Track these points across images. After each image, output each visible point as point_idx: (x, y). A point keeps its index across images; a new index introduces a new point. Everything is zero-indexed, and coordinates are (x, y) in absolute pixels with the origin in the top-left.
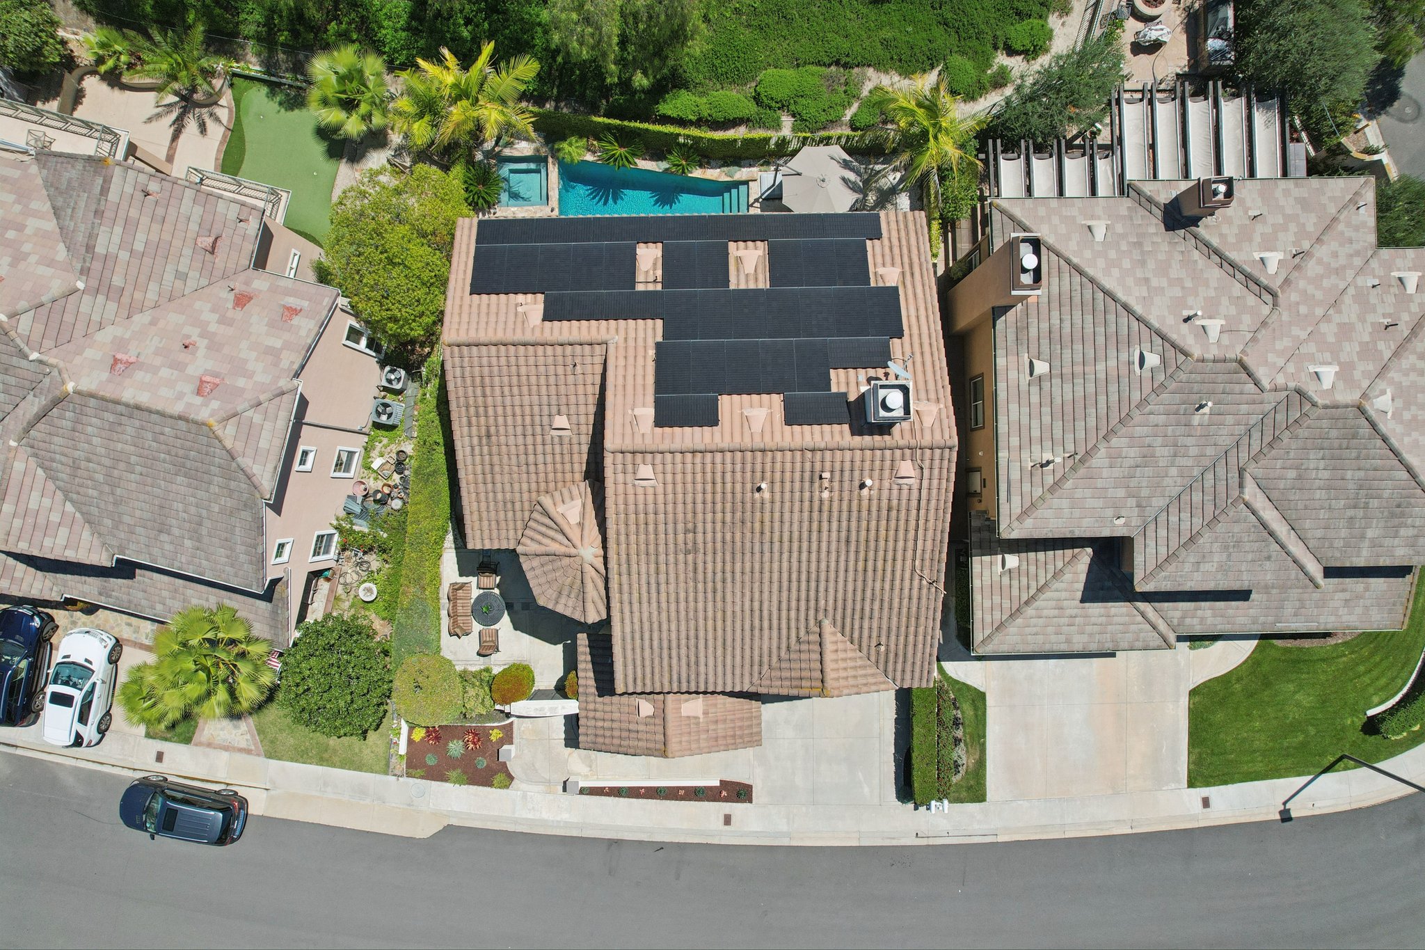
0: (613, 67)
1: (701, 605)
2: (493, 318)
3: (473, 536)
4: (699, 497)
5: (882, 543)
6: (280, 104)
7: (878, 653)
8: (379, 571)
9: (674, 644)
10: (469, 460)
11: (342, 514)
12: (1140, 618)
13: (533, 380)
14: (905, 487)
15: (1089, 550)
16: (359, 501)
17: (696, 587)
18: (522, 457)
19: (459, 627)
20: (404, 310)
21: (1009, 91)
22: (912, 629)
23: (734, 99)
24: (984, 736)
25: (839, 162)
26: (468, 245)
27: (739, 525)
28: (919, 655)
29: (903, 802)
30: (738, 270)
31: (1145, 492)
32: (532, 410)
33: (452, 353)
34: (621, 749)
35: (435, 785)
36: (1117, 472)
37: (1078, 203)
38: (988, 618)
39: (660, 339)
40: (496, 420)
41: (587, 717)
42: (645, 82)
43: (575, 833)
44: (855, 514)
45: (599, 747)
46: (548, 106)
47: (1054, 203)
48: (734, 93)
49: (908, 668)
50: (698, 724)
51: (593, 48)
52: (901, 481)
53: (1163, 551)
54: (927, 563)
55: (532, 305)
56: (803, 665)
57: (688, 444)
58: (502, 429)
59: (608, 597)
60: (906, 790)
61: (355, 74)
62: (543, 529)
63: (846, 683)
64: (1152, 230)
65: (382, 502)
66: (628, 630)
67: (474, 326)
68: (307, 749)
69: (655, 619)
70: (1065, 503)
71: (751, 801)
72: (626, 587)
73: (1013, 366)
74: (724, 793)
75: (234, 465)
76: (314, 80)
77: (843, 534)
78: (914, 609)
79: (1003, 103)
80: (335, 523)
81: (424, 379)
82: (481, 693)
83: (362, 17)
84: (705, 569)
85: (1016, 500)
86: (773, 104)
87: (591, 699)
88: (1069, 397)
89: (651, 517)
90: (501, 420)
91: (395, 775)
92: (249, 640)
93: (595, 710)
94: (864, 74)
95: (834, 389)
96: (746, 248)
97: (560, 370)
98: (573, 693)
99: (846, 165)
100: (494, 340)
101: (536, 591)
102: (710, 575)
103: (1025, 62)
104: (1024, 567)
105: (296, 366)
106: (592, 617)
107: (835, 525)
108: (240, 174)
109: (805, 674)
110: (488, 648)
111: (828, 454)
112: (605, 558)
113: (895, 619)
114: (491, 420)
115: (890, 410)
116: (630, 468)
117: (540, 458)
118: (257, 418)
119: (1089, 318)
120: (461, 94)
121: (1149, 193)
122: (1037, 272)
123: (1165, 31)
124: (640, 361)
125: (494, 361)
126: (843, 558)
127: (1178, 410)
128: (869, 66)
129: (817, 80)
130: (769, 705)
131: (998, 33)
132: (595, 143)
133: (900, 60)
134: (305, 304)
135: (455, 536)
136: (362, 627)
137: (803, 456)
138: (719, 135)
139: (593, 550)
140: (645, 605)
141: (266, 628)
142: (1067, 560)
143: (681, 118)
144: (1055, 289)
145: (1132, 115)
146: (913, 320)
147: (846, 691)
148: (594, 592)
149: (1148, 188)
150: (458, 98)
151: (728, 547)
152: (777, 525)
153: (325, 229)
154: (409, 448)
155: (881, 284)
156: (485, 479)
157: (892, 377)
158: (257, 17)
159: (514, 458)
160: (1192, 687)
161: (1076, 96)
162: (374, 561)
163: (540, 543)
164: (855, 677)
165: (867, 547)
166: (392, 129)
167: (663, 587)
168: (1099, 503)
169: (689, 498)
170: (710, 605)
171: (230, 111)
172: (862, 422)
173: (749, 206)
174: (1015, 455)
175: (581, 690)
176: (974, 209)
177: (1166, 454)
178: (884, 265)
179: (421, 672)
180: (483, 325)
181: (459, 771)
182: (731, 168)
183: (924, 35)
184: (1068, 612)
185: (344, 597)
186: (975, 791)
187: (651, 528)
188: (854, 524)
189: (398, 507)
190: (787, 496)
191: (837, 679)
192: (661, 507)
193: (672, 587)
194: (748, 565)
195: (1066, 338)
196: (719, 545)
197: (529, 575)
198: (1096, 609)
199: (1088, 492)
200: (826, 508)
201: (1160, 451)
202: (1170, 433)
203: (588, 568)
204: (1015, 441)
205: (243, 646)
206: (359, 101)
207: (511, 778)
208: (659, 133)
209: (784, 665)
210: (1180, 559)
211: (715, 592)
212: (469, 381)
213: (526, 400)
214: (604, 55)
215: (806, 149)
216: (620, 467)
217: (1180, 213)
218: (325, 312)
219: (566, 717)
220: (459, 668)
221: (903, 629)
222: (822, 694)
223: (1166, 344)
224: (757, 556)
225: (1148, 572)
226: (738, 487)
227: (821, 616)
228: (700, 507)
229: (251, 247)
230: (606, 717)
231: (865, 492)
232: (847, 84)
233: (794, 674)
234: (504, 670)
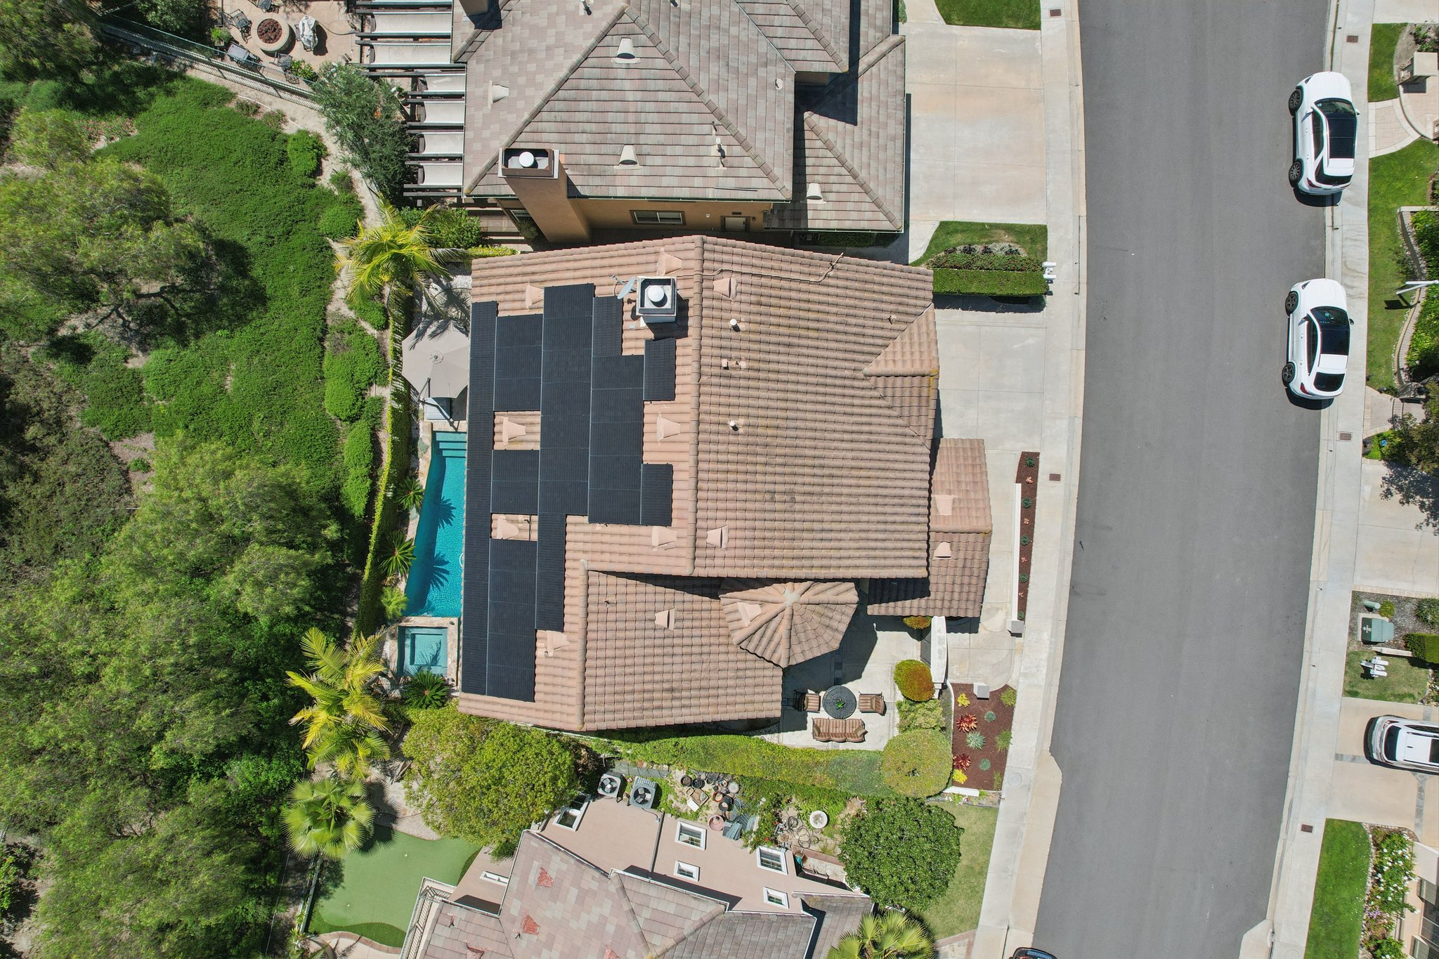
0: (317, 556)
1: (845, 490)
2: (559, 680)
3: (769, 710)
4: (741, 486)
5: (792, 312)
6: (336, 886)
7: (898, 321)
8: (798, 808)
9: (882, 518)
10: (694, 710)
11: (741, 841)
12: (874, 69)
13: (620, 644)
14: (739, 288)
15: (806, 114)
16: (729, 825)
17: (827, 494)
18: (695, 658)
19: (856, 732)
20: (546, 769)
21: (356, 175)
22: (876, 288)
23: (351, 442)
24: (983, 224)
25: (417, 341)
26: (485, 702)
27: (768, 450)
28: (901, 282)
29: (1044, 306)
30: (522, 441)
31: (753, 59)
32: (649, 647)
33: (590, 721)
34: (982, 576)
35: (1011, 762)
36: (732, 85)
37: (471, 111)
38: (868, 215)
39: (586, 519)
40: (657, 682)
41: (949, 608)
42: (334, 527)
43: (1063, 627)
44: (763, 337)
45: (979, 598)
46: (350, 624)
47: (470, 134)
48: (346, 441)
49: (914, 293)
50: (960, 500)
51: (299, 574)
52: (733, 292)
53: (810, 44)
54: (813, 270)
55: (547, 641)
56: (907, 394)
57: (689, 495)
58: (667, 677)
59: (834, 580)
60: (1032, 303)
61: (312, 810)
62: (765, 640)
63: (926, 354)
64: (500, 41)
65: (731, 802)
66: (866, 562)
67: (565, 699)
68: (970, 887)
69: (857, 536)
70: (760, 136)
71: (1038, 454)
72: (825, 562)
73: (625, 181)
74: (1029, 480)
75: (690, 938)
76: (315, 849)
77: (782, 349)
78: (857, 285)
79: (368, 181)
80: (749, 849)
81: (612, 755)
82: (922, 711)
83: (256, 802)
84: (810, 484)
85: (755, 183)
86: (359, 403)
87: (931, 604)
88: (657, 128)
89: (757, 534)
90: (657, 677)
91: (999, 801)
92: (862, 934)
93: (943, 600)
94: (333, 314)
95: (642, 352)
96: (501, 433)
97: (611, 617)
98: (925, 621)
99: (420, 335)
100: (579, 679)
101: (825, 650)
102: (816, 480)
103: (328, 158)
104: (819, 178)
105: (597, 874)
106: (852, 596)
107: (773, 357)
108: (403, 929)
109: (915, 393)
110: (878, 705)
111: (704, 360)
112: (796, 580)
113: (866, 304)
114: (657, 686)
115: (665, 298)
116: (709, 552)
117: (696, 641)
118: (646, 914)
119: (583, 105)
120: (337, 706)
121: (465, 43)
122: (537, 153)
123: (305, 22)
124: (606, 538)
125: (599, 681)
126: (805, 351)
127: (675, 23)
128: (325, 309)
129: (338, 360)
130: (945, 432)
131: (299, 183)
132: (388, 579)
133: (321, 278)
134: (536, 864)
135: (766, 733)
136: (853, 823)
137: (705, 385)
138: (387, 458)
139: (787, 591)
140: (842, 544)
141: (851, 919)
142: (814, 137)
143: (369, 494)
144: (554, 137)
145: (386, 56)
146: (578, 274)
147: (934, 354)
148: (828, 593)
149: (459, 43)
150: (341, 708)
151: (790, 461)
152: (770, 413)
153: (463, 844)
154: (679, 774)
155: (542, 304)
156: (714, 696)
157: (632, 296)
158: (251, 904)
159: (694, 667)
160: (943, 22)
161: (366, 111)
162: (788, 813)
163: (779, 644)
164: (920, 344)
165: (795, 327)
166: (366, 776)
167: (826, 526)
168: (761, 104)
169: (742, 496)
170: (845, 481)
171: (341, 936)
172: (675, 326)
173: (456, 432)
174: (712, 182)
175: (922, 613)
176: (471, 213)
177: (717, 36)
178: (523, 300)
179: (898, 769)
180: (564, 691)
181: (997, 738)
182: (419, 447)
183: (297, 255)
184: (865, 137)
185: (822, 844)
186: (1036, 235)
187: (768, 534)
188: (773, 339)
189: (737, 786)
190: (742, 401)
191: (922, 361)
192: (749, 524)
193: (827, 517)
194: (808, 443)
195: (601, 128)
196: (788, 470)
197: (809, 656)
198: (863, 111)
199: (751, 113)
200: (756, 365)
201: (714, 43)
202: (698, 33)
203: (805, 598)
204: (698, 182)
205: (867, 942)
206: (339, 807)
207: (1006, 687)
208: (382, 515)
209: (906, 413)
210: (819, 27)
211: (832, 476)
212: (618, 706)
213: (638, 651)
214: (306, 564)
215: (404, 373)
216: (708, 562)
217: (484, 14)
218: (546, 845)
219: (948, 631)
220: (896, 732)
221: (876, 296)
222: (934, 376)
223: (611, 33)
224: (799, 433)
225: (830, 59)
226: (732, 448)
227: (860, 375)
228: (750, 486)
229: (477, 915)
230: (950, 589)
231: (742, 326)
232: (342, 332)
233: (915, 403)
234: (900, 688)
